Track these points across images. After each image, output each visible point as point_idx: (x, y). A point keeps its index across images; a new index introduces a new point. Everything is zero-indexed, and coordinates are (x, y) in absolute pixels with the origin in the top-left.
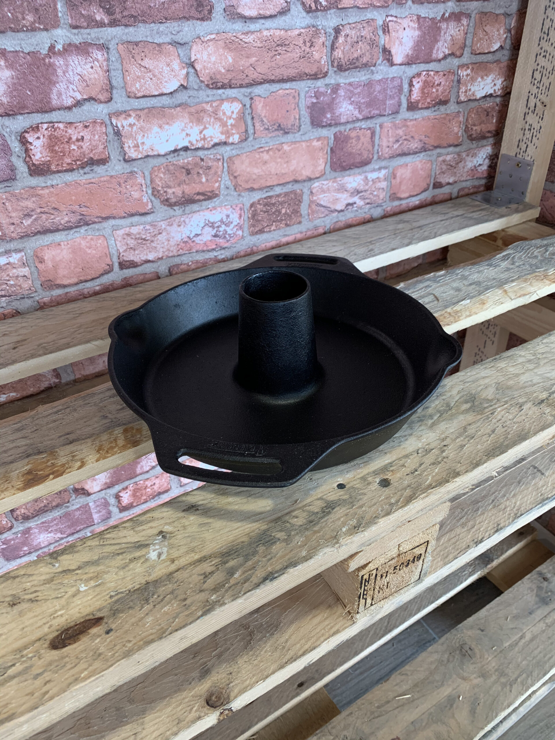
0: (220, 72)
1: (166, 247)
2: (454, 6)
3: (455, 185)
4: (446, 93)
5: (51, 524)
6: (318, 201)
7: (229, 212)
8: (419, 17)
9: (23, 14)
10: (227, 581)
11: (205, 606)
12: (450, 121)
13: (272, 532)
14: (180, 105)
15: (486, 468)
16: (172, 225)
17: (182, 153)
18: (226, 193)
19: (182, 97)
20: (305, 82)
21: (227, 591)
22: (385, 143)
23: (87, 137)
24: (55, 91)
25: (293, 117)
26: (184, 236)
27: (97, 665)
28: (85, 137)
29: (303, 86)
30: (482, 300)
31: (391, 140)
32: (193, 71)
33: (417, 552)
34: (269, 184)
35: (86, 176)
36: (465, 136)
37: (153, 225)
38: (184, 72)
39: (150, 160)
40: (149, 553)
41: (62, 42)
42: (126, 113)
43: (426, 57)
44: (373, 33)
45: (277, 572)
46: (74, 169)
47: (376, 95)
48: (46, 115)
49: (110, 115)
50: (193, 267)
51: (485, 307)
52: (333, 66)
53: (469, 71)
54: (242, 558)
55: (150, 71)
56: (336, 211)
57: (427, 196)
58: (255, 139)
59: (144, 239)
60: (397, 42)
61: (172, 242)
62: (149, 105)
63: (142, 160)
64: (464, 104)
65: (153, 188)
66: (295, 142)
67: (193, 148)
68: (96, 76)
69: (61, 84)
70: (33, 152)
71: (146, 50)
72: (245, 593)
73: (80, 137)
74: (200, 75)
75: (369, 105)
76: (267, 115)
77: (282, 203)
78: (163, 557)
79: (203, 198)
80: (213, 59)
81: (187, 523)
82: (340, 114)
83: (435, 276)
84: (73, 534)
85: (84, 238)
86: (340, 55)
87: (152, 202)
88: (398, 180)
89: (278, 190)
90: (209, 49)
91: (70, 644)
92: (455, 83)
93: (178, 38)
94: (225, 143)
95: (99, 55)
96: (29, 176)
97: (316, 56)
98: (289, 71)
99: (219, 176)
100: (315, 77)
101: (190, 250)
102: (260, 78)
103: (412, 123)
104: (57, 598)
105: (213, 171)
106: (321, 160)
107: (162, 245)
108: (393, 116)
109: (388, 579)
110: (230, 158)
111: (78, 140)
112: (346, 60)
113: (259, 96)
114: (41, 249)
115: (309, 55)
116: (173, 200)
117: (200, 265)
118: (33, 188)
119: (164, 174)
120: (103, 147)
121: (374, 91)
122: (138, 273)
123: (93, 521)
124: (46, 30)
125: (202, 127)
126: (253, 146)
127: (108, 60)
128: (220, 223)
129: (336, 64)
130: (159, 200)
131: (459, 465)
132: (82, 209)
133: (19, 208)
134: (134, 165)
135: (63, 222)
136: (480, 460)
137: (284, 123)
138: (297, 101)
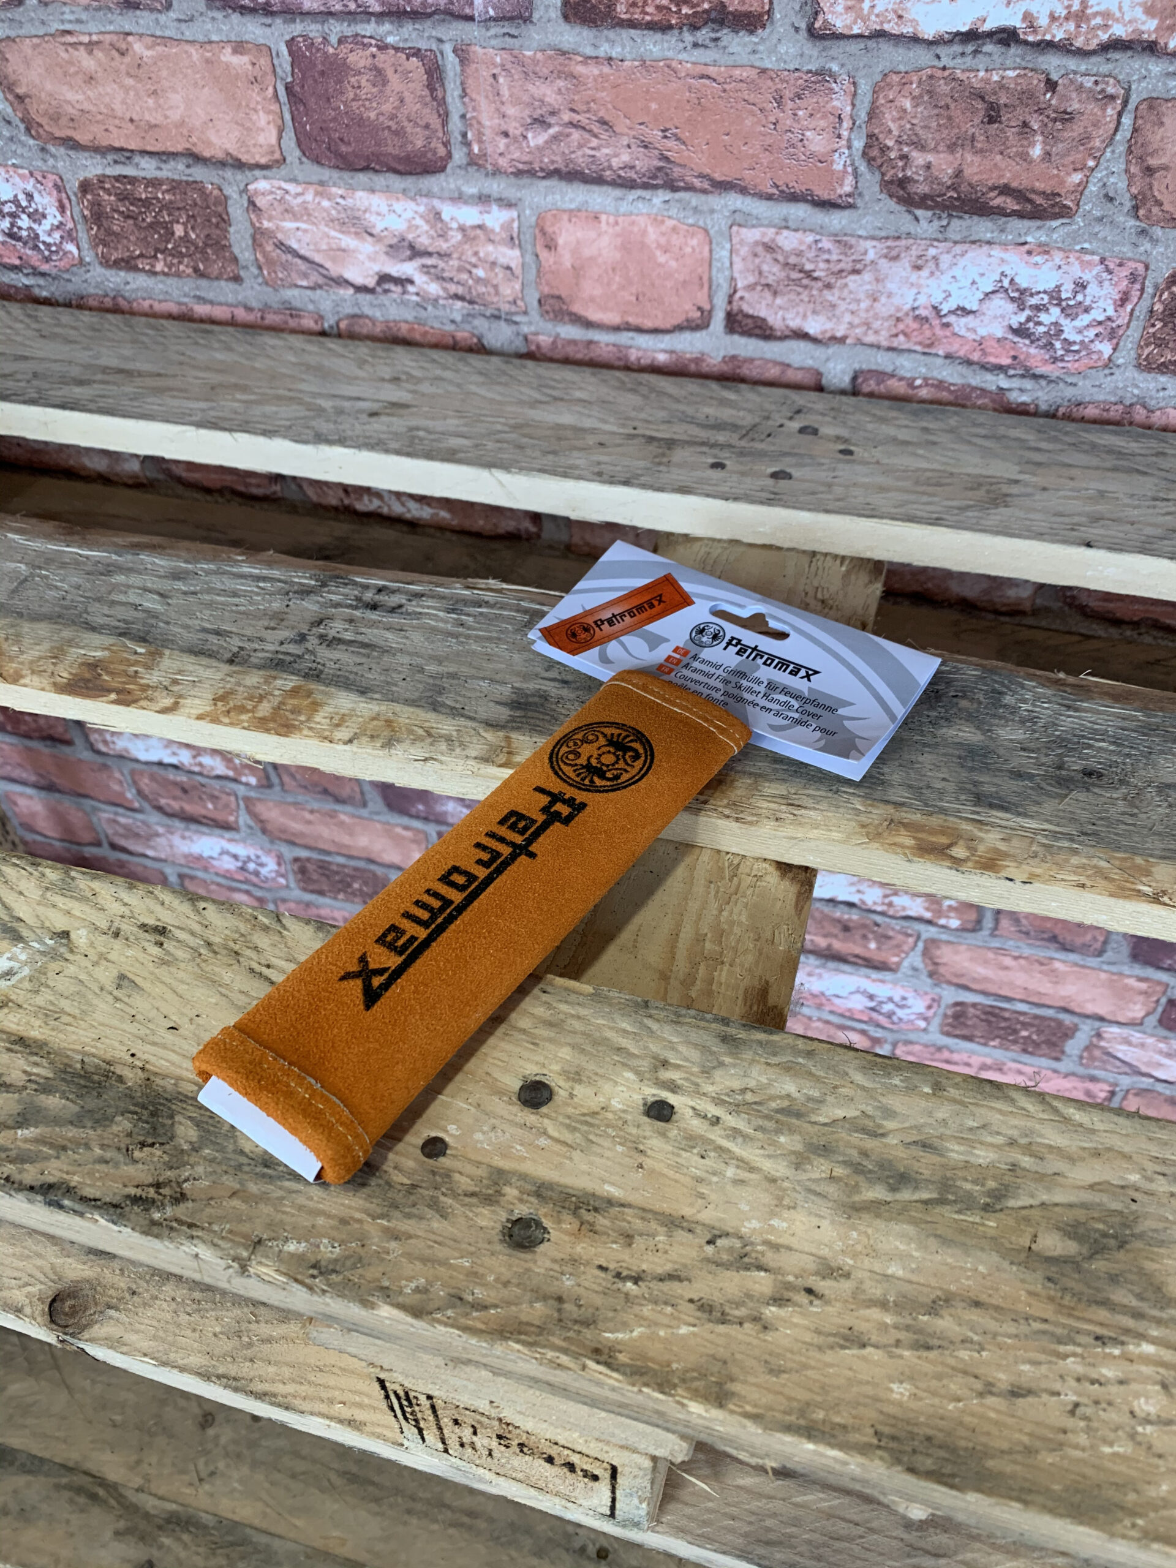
1: (863, 315)
7: (1087, 276)
16: (896, 258)
17: (988, 48)
18: (1097, 213)
26: (922, 300)
35: (698, 55)
37: (841, 241)
39: (885, 46)
45: (77, 1197)
46: (670, 27)
50: (924, 393)
59: (809, 274)
61: (884, 308)
63: (862, 44)
65: (870, 136)
67: (1030, 38)
79: (1016, 207)
81: (114, 955)
85: (657, 221)
87: (856, 174)
94: (1151, 48)
96: (561, 20)
99: (1091, 153)
101: (930, 345)
105: (1076, 130)
107: (853, 307)
110: (1152, 102)
114: (554, 216)
116: (923, 189)
117: (944, 395)
118: (564, 53)
119: (916, 100)
122: (768, 356)
128: (1046, 298)
130: (878, 177)
131: (764, 1378)
132: (671, 143)
133: (526, 98)
134: (833, 52)
135: (615, 163)
136: (844, 1427)
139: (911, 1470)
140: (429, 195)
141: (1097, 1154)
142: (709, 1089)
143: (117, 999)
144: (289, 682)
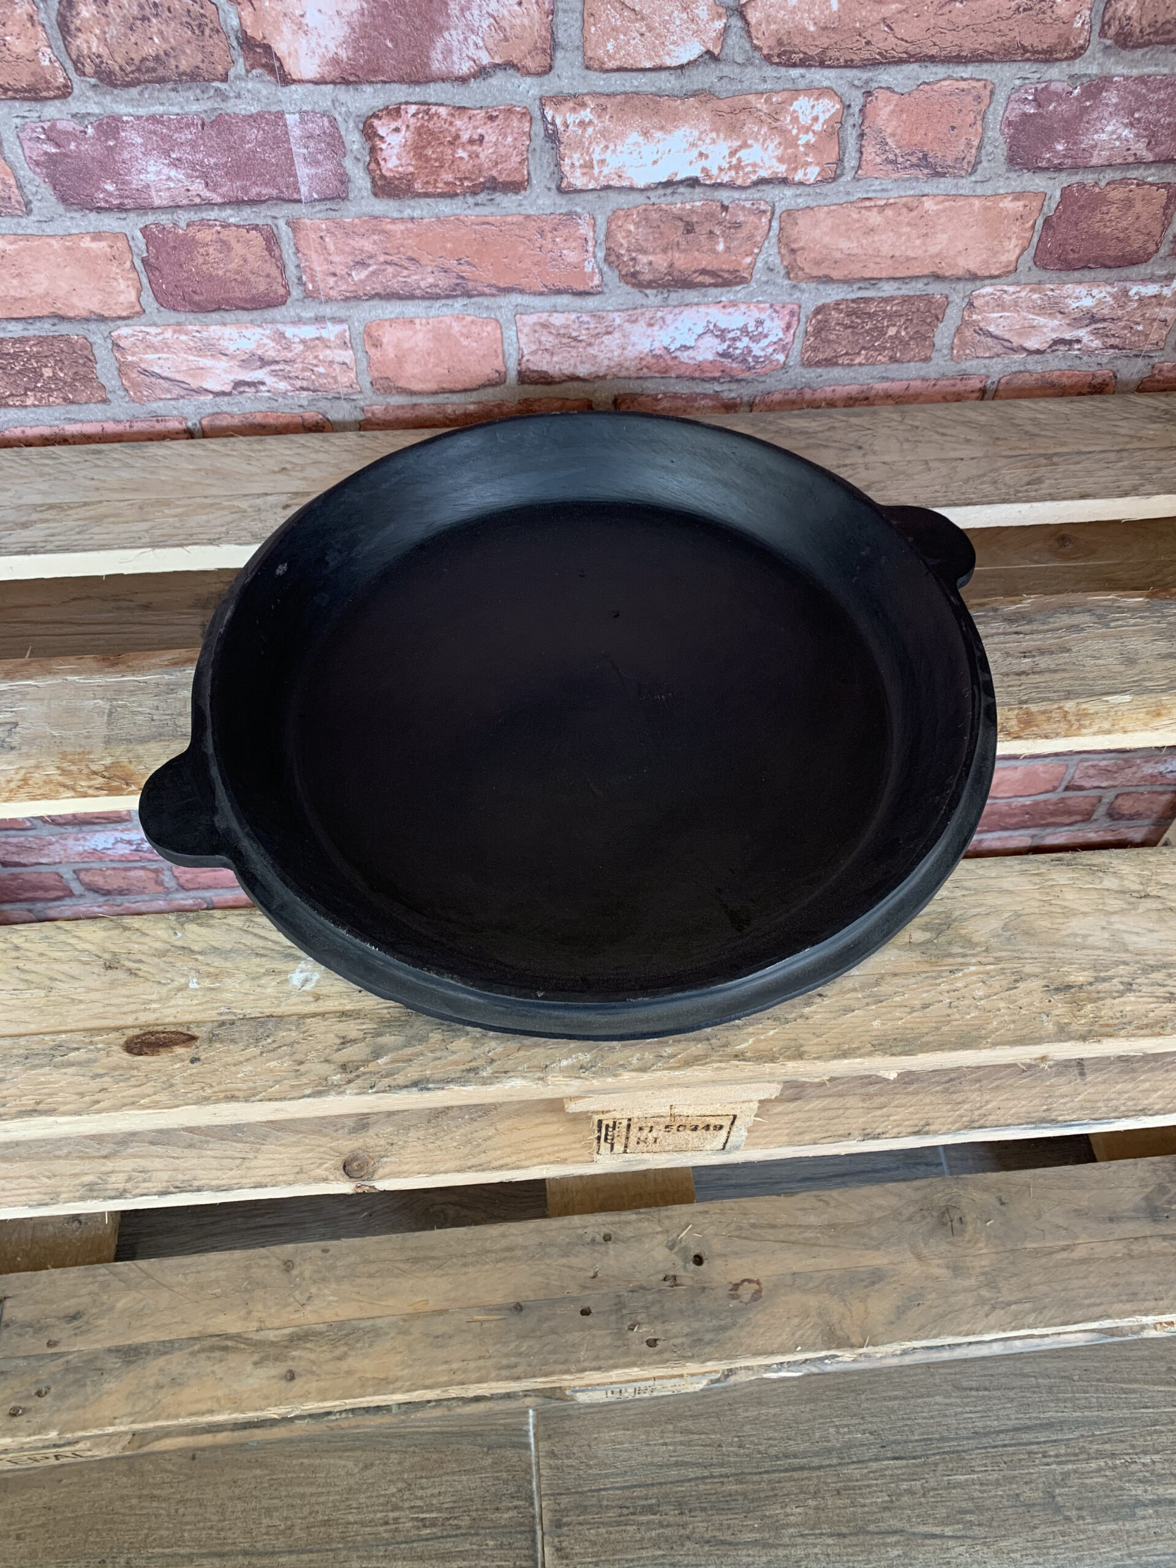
0: (803, 31)
1: (616, 359)
6: (982, 325)
7: (763, 316)
10: (365, 1062)
11: (320, 1084)
14: (695, 94)
16: (635, 321)
17: (682, 189)
18: (764, 279)
19: (705, 77)
20: (1015, 67)
21: (357, 1077)
23: (491, 138)
24: (439, 44)
25: (963, 141)
26: (657, 345)
27: (163, 1097)
28: (487, 138)
29: (1007, 75)
30: (1160, 704)
32: (740, 24)
33: (713, 1121)
34: (869, 275)
35: (479, 210)
37: (596, 315)
38: (719, 24)
39: (611, 194)
40: (293, 971)
42: (577, 100)
46: (457, 195)
48: (417, 89)
49: (543, 101)
50: (664, 402)
51: (1156, 723)
52: (1103, 34)
54: (404, 1038)
55: (643, 19)
56: (1025, 349)
58: (856, 179)
59: (575, 339)
61: (631, 353)
62: (628, 88)
63: (596, 194)
65: (608, 249)
66: (955, 197)
67: (708, 182)
68: (526, 22)
69: (453, 32)
70: (385, 154)
72: (377, 1092)
73: (476, 137)
74: (754, 34)
76: (899, 131)
77: (890, 316)
78: (308, 987)
79: (712, 281)
80: (793, 2)
82: (1094, 147)
83: (1110, 606)
85: (459, 318)
86: (1132, 10)
87: (601, 273)
89: (888, 289)
91: (147, 1054)
94: (784, 181)
96: (372, 197)
97: (1063, 7)
98: (981, 38)
99: (755, 245)
100: (1048, 56)
101: (665, 372)
102: (899, 50)
104: (160, 983)
105: (743, 233)
106: (1014, 241)
107: (609, 355)
109: (654, 1134)
110: (789, 212)
111: (471, 141)
112: (1144, 22)
113: (888, 88)
114: (378, 324)
115: (1045, 6)
116: (648, 277)
117: (679, 402)
118: (376, 218)
119: (637, 225)
120: (518, 159)
122: (552, 395)
125: (737, 143)
126: (848, 193)
128: (738, 332)
129: (1112, 31)
130: (617, 273)
132: (463, 268)
133: (348, 249)
134: (577, 200)
135: (422, 284)
136: (857, 1048)
137: (937, 152)
138: (983, 107)
140: (273, 321)
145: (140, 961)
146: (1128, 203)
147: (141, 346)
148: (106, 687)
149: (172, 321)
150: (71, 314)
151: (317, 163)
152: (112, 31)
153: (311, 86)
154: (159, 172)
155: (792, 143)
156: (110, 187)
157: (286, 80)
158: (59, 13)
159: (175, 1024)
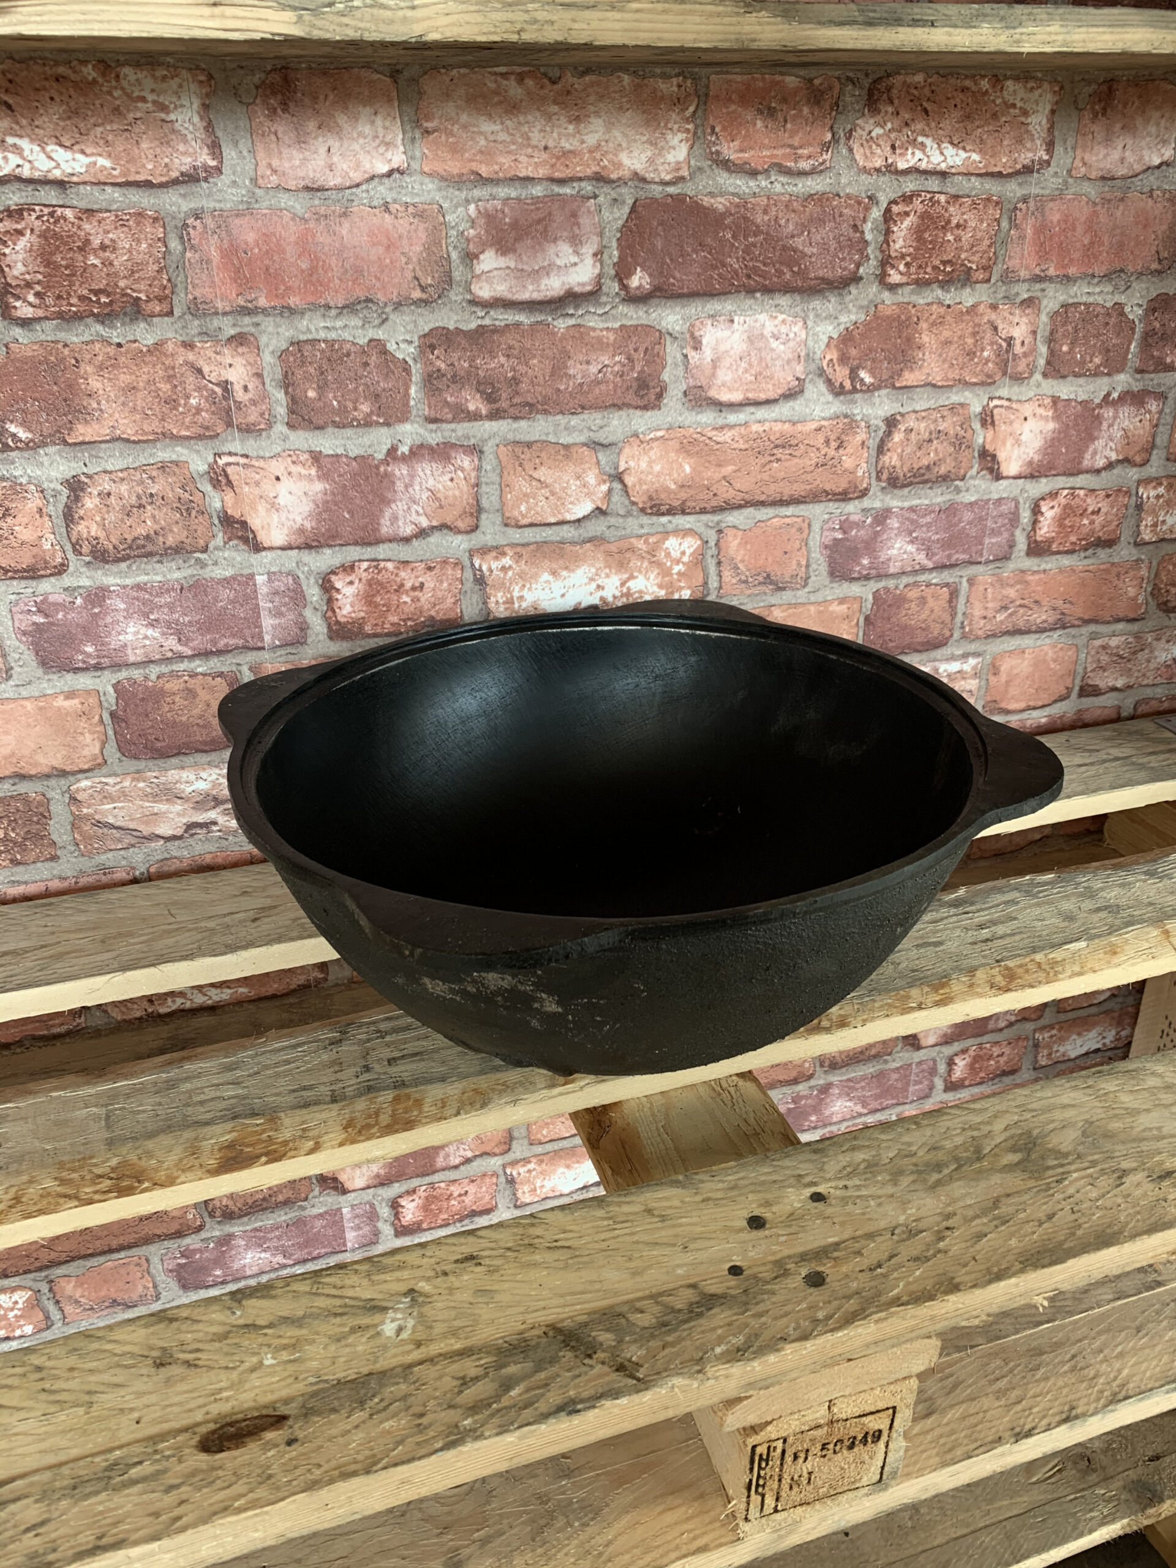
0: (667, 489)
2: (1130, 380)
3: (1130, 691)
4: (1112, 527)
5: (269, 1236)
8: (1055, 400)
9: (355, 402)
10: (497, 1398)
11: (450, 1434)
12: (1118, 575)
13: (592, 1330)
14: (590, 540)
15: (1017, 1285)
19: (597, 527)
20: (822, 505)
21: (492, 1415)
22: (977, 612)
23: (429, 584)
24: (388, 514)
25: (794, 562)
27: (261, 1493)
28: (426, 585)
29: (818, 512)
30: (1112, 945)
31: (990, 605)
32: (619, 486)
33: (874, 1423)
36: (1153, 604)
38: (604, 488)
40: (383, 1323)
41: (409, 442)
42: (499, 551)
43: (1069, 466)
44: (961, 426)
45: (582, 1401)
46: (400, 633)
47: (964, 528)
48: (369, 549)
49: (471, 553)
51: (1116, 960)
52: (879, 479)
53: (1161, 490)
54: (531, 1364)
55: (546, 486)
57: (1065, 709)
58: (719, 597)
60: (1010, 442)
62: (539, 539)
64: (1151, 547)
66: (796, 605)
67: (605, 609)
68: (457, 492)
69: (399, 503)
70: (340, 603)
71: (543, 454)
72: (519, 1427)
73: (417, 584)
74: (631, 494)
75: (946, 544)
76: (746, 558)
78: (404, 1335)
80: (657, 468)
81: (457, 1284)
82: (889, 560)
83: (1031, 883)
84: (305, 1261)
86: (895, 460)
88: (1003, 677)
90: (652, 453)
91: (229, 1449)
92: (1131, 510)
93: (600, 437)
95: (465, 462)
96: (326, 641)
97: (848, 463)
98: (795, 486)
100: (843, 497)
102: (739, 498)
103: (1037, 577)
104: (227, 1368)
108: (998, 564)
109: (809, 1464)
111: (414, 588)
112: (905, 470)
113: (734, 527)
115: (835, 462)
120: (452, 599)
121: (960, 521)
123: (345, 1245)
124: (387, 424)
125: (625, 576)
127: (479, 469)
129: (885, 476)
131: (964, 1270)
136: (1008, 1268)
137: (777, 572)
138: (805, 535)
139: (1044, 1267)
141: (995, 1116)
142: (828, 1176)
143: (487, 1303)
144: (388, 1096)
145: (198, 1350)
146: (923, 600)
147: (98, 797)
148: (98, 1095)
149: (132, 769)
150: (33, 772)
151: (279, 614)
152: (111, 517)
153: (279, 552)
154: (138, 632)
155: (667, 572)
156: (89, 649)
157: (257, 547)
158: (66, 506)
159: (257, 1409)
